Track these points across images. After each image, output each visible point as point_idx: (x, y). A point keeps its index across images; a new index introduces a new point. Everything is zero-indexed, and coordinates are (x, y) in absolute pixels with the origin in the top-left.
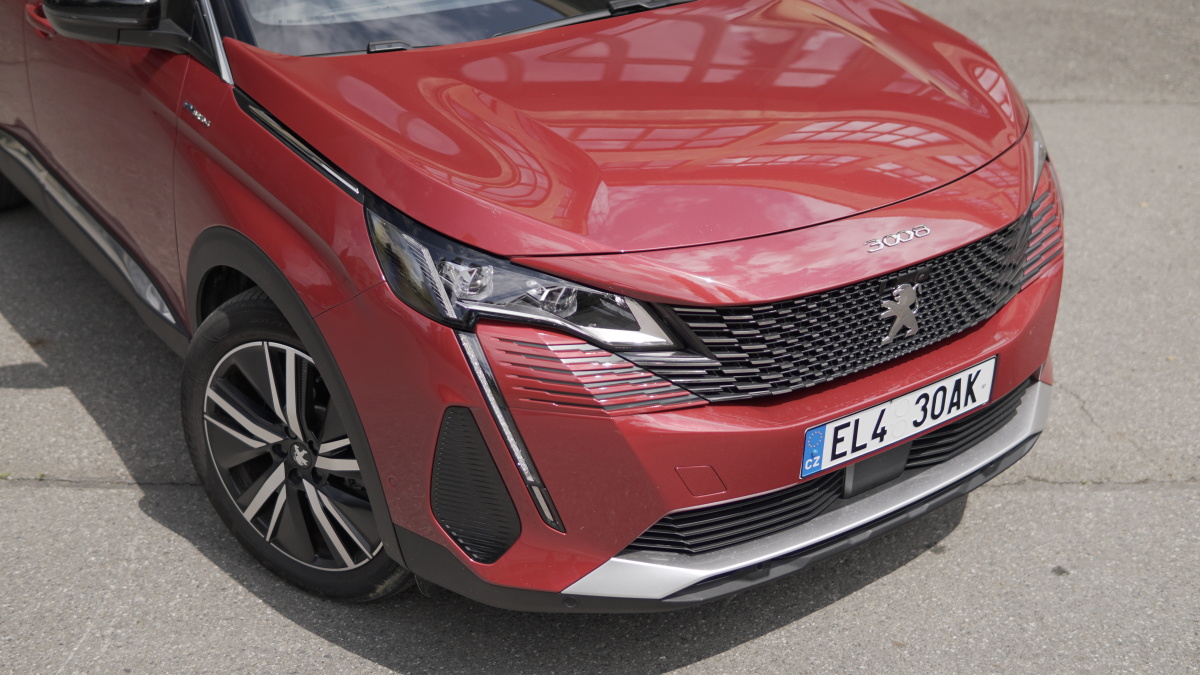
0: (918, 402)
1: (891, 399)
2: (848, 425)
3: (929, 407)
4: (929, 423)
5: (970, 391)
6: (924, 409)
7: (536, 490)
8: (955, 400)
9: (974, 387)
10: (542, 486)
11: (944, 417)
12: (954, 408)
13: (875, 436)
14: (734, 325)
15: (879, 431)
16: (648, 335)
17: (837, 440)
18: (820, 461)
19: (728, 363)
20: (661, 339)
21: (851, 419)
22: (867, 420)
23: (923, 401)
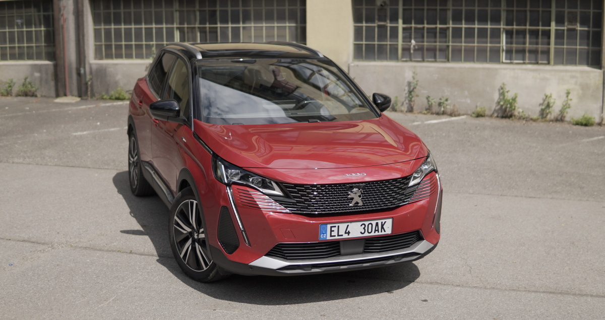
0: (361, 226)
1: (351, 222)
2: (335, 227)
3: (366, 228)
4: (366, 234)
5: (382, 227)
6: (364, 228)
7: (243, 232)
8: (377, 229)
9: (384, 226)
10: (245, 231)
11: (373, 234)
12: (377, 232)
13: (346, 233)
14: (300, 191)
15: (347, 232)
16: (277, 192)
17: (331, 231)
18: (326, 236)
19: (298, 202)
20: (280, 193)
21: (337, 225)
22: (343, 227)
23: (363, 226)
